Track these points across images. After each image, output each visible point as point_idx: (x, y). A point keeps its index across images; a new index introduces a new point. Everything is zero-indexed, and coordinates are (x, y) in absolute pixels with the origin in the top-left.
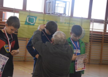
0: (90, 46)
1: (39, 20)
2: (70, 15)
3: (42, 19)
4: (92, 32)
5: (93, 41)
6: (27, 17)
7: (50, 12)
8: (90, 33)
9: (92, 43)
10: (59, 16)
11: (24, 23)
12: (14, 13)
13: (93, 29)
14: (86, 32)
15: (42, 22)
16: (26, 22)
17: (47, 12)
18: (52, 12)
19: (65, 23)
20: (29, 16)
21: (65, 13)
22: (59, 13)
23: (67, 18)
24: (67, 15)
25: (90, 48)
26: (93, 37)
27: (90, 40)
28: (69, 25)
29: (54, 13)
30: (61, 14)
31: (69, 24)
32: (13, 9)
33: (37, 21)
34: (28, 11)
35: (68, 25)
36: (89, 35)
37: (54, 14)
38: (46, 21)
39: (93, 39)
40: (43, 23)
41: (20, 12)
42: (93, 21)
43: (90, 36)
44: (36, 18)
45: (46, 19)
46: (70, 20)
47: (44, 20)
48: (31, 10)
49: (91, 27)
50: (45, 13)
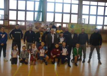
24: (87, 23)
29: (81, 23)
33: (75, 26)
34: (71, 23)
41: (68, 24)
42: (97, 25)
44: (74, 25)
47: (77, 26)
50: (78, 23)
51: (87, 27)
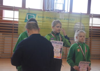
0: (91, 41)
1: (39, 17)
2: (69, 11)
3: (41, 16)
4: (91, 27)
5: (92, 36)
6: (27, 14)
7: (49, 9)
8: (90, 28)
9: (92, 38)
10: (58, 12)
11: (24, 21)
12: (14, 11)
13: (92, 24)
14: (85, 28)
15: (41, 19)
16: (26, 19)
17: (47, 9)
18: (51, 9)
19: (64, 19)
20: (29, 13)
21: (64, 10)
22: (58, 10)
23: (66, 14)
24: (66, 11)
25: (90, 43)
26: (93, 32)
27: (90, 35)
28: (69, 22)
29: (54, 9)
30: (60, 11)
31: (69, 20)
32: (13, 7)
34: (27, 8)
35: (67, 21)
36: (88, 30)
37: (53, 11)
38: (45, 17)
39: (93, 34)
40: (43, 20)
41: (20, 10)
42: (92, 16)
43: (90, 32)
44: (35, 15)
45: (45, 16)
46: (69, 16)
47: (43, 17)
48: (30, 8)
49: (91, 22)
50: (44, 10)
51: (68, 19)
